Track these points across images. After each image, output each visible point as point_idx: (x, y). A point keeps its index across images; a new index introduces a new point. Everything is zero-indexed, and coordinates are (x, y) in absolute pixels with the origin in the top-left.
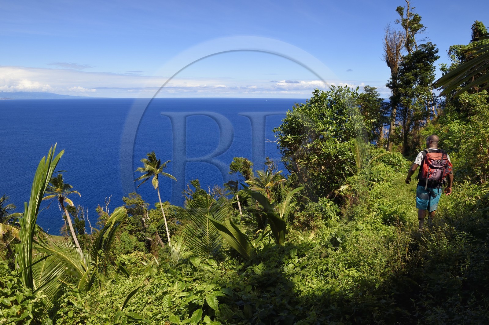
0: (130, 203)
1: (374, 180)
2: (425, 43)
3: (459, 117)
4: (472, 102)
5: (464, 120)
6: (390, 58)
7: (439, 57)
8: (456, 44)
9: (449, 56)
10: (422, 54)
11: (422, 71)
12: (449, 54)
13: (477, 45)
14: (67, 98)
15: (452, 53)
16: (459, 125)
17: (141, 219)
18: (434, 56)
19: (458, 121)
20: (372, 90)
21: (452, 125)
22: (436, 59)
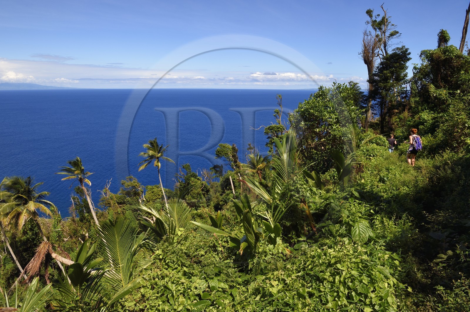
0: (129, 186)
1: (370, 156)
2: (400, 46)
3: (428, 107)
4: (439, 96)
5: (432, 110)
6: (367, 57)
7: (411, 59)
8: (426, 49)
9: (421, 59)
10: (398, 55)
11: (398, 70)
12: (420, 56)
13: (443, 50)
15: (423, 56)
16: (428, 114)
17: (138, 200)
18: (407, 57)
19: (428, 111)
20: (355, 85)
21: (422, 114)
22: (409, 59)
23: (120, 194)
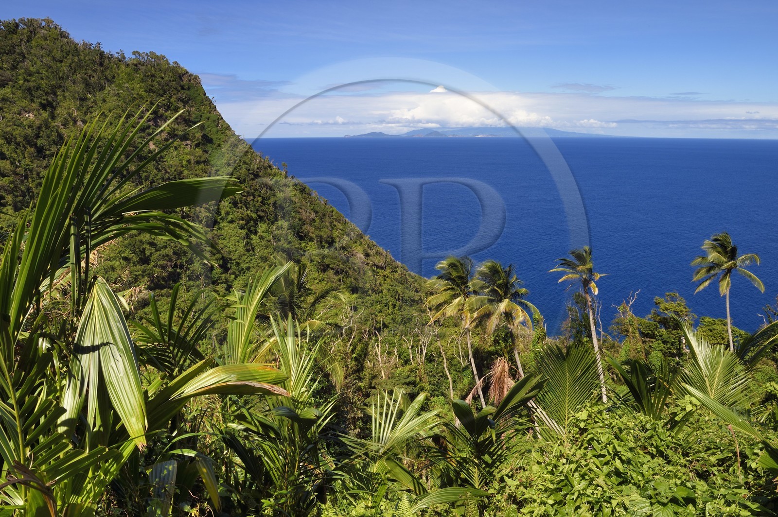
0: (666, 309)
14: (571, 136)
17: (679, 337)
23: (649, 319)
